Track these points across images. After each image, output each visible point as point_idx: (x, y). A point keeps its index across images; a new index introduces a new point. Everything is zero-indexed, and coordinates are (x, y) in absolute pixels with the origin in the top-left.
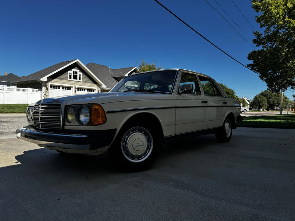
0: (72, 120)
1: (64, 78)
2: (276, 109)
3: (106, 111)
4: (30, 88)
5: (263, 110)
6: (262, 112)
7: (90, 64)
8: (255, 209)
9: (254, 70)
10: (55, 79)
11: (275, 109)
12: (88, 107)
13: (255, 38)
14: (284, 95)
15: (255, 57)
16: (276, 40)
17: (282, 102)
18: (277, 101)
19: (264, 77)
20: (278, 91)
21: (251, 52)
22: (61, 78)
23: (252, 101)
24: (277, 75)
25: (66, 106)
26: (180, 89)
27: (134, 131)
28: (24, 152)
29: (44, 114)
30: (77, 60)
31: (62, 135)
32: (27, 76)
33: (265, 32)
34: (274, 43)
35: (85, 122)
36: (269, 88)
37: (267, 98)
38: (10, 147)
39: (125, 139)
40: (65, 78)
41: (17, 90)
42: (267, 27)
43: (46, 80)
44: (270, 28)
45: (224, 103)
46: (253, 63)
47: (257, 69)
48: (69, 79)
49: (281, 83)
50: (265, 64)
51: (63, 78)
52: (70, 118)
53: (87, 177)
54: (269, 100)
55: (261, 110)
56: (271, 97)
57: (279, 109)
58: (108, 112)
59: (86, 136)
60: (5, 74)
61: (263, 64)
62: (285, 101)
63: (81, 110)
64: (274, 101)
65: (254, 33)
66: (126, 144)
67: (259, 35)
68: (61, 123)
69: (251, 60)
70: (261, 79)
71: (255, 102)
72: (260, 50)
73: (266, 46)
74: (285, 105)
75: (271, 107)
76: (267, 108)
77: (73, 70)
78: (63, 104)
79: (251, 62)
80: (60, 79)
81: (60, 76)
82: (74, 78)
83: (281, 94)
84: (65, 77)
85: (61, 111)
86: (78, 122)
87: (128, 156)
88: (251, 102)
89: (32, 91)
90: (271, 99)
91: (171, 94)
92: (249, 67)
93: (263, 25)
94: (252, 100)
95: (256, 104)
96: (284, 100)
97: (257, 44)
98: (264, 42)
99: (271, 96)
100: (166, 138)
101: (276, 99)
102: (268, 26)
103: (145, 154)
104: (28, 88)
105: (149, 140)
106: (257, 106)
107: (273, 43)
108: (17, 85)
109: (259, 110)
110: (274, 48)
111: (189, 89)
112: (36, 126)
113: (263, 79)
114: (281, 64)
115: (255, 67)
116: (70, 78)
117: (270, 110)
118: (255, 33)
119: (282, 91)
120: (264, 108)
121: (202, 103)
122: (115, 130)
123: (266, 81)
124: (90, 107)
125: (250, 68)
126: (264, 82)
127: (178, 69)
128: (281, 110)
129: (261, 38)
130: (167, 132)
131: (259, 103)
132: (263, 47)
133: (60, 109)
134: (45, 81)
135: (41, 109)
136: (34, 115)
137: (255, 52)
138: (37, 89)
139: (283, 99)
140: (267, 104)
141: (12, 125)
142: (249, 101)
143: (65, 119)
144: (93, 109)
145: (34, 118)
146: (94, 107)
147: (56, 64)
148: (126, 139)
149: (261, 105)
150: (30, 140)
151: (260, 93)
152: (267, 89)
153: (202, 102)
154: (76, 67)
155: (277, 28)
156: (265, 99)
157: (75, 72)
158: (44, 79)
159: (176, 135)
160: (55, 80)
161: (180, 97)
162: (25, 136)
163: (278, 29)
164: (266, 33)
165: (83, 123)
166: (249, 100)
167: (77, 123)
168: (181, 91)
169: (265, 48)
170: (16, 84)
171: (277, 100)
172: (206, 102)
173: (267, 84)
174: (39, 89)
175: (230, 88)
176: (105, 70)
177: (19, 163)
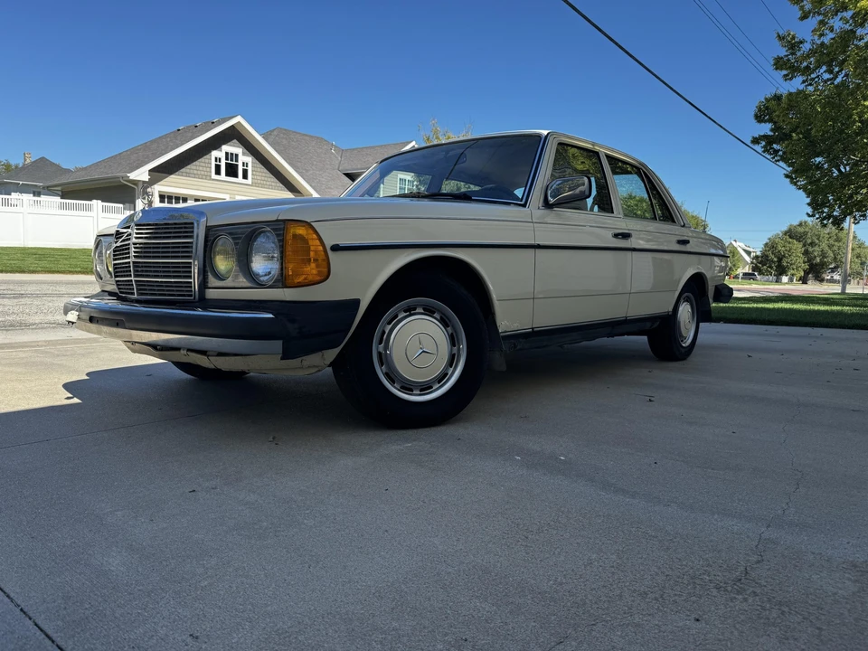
0: (229, 271)
1: (199, 172)
2: (829, 278)
3: (329, 243)
4: (99, 202)
5: (791, 280)
6: (788, 286)
7: (275, 133)
8: (769, 526)
9: (771, 154)
10: (172, 176)
11: (826, 278)
12: (274, 230)
13: (783, 52)
14: (855, 237)
15: (777, 113)
16: (844, 61)
17: (849, 256)
18: (834, 255)
19: (801, 177)
20: (838, 222)
21: (766, 99)
22: (192, 171)
23: (759, 253)
24: (839, 171)
25: (208, 229)
26: (549, 192)
27: (410, 311)
28: (88, 374)
29: (145, 252)
30: (238, 119)
31: (200, 312)
32: (90, 166)
33: (813, 36)
34: (841, 71)
35: (266, 275)
36: (813, 212)
37: (804, 245)
38: (48, 360)
39: (384, 332)
40: (203, 173)
41: (62, 207)
42: (821, 18)
43: (146, 177)
44: (831, 21)
45: (680, 242)
46: (771, 134)
47: (780, 153)
48: (214, 176)
49: (851, 197)
50: (807, 135)
51: (195, 172)
52: (222, 264)
53: (274, 438)
54: (810, 249)
55: (785, 279)
56: (817, 241)
57: (836, 277)
58: (336, 248)
59: (271, 316)
60: (25, 160)
61: (801, 136)
62: (858, 256)
63: (255, 241)
64: (824, 255)
65: (781, 38)
66: (386, 347)
67: (793, 45)
68: (195, 281)
69: (765, 122)
70: (792, 182)
71: (767, 256)
72: (793, 90)
73: (813, 79)
74: (857, 267)
75: (815, 271)
76: (802, 274)
77: (226, 148)
78: (201, 224)
79: (766, 129)
80: (188, 175)
81: (189, 167)
82: (228, 174)
83: (848, 234)
84: (201, 168)
85: (194, 243)
86: (245, 277)
87: (392, 381)
88: (757, 257)
89: (105, 210)
90: (816, 248)
91: (524, 206)
92: (759, 143)
93: (809, 12)
94: (758, 250)
95: (770, 263)
96: (855, 252)
97: (785, 72)
98: (807, 67)
99: (818, 239)
100: (502, 337)
101: (830, 246)
102: (825, 15)
103: (442, 378)
104: (94, 202)
105: (453, 340)
106: (771, 267)
107: (837, 69)
108: (60, 193)
109: (778, 281)
110: (837, 86)
111: (577, 191)
112: (121, 292)
113: (799, 183)
114: (857, 134)
115: (775, 146)
116: (216, 174)
117: (809, 282)
118: (784, 38)
119: (852, 220)
120: (793, 275)
121: (614, 239)
122: (356, 303)
123: (805, 190)
124: (280, 229)
125: (759, 148)
126: (802, 194)
127: (545, 132)
128: (845, 281)
129: (799, 54)
130: (508, 320)
131: (780, 260)
132: (804, 82)
133: (191, 237)
134: (144, 182)
135: (137, 238)
136: (115, 260)
137: (778, 98)
138: (121, 206)
139: (853, 249)
140: (804, 263)
141: (50, 304)
142: (749, 253)
143: (208, 267)
144: (289, 237)
145: (115, 269)
146: (292, 231)
147: (176, 129)
148: (387, 332)
149: (785, 264)
150: (105, 329)
151: (785, 228)
152: (808, 214)
153: (616, 236)
154: (235, 141)
155: (851, 22)
156: (798, 247)
157: (232, 154)
158: (141, 174)
159: (533, 329)
160: (172, 178)
161: (550, 216)
162: (91, 320)
163: (856, 26)
164: (816, 37)
165: (262, 279)
166: (751, 250)
167: (243, 281)
168: (551, 200)
169: (810, 85)
170: (59, 188)
171: (833, 251)
172: (626, 236)
173: (808, 200)
174: (127, 205)
175: (695, 214)
176: (319, 151)
177: (76, 400)
